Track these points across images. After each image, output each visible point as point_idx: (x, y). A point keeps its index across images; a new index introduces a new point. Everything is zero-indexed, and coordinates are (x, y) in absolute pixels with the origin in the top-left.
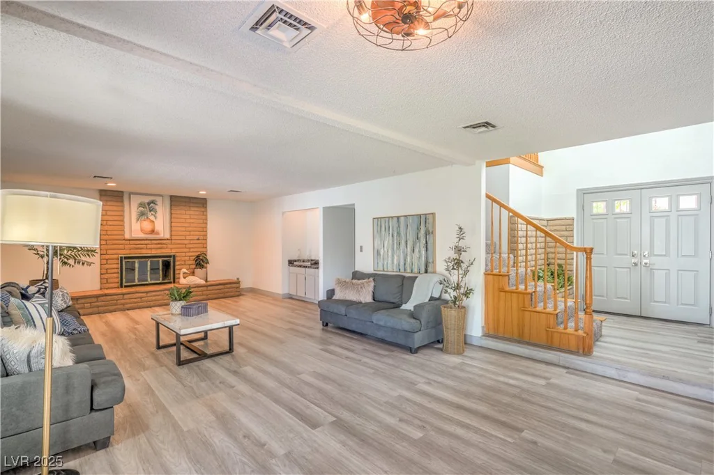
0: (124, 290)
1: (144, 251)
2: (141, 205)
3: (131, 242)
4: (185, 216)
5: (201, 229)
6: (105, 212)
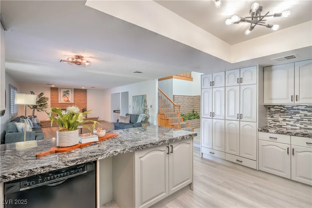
1: (65, 107)
2: (64, 92)
3: (61, 104)
4: (79, 96)
5: (84, 100)
6: (52, 95)
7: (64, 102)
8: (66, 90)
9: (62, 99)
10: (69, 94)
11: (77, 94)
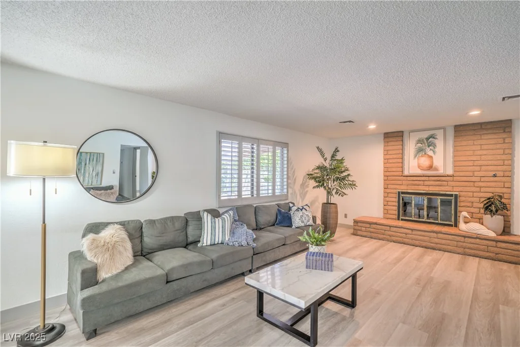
0: (401, 223)
1: (420, 188)
2: (420, 141)
3: (409, 178)
4: (474, 148)
5: (501, 163)
6: (386, 152)
7: (419, 172)
8: (425, 135)
9: (413, 164)
10: (435, 146)
11: (464, 143)
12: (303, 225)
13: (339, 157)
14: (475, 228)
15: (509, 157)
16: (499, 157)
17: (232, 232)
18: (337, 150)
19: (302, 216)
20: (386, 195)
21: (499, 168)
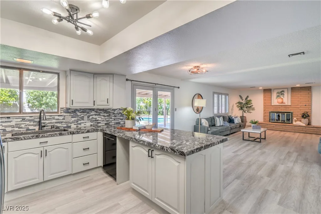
0: (271, 123)
1: (278, 110)
3: (274, 107)
4: (299, 96)
5: (307, 101)
6: (264, 97)
7: (278, 104)
8: (280, 90)
9: (275, 101)
11: (295, 94)
12: (238, 122)
13: (249, 99)
14: (299, 123)
15: (310, 99)
16: (307, 99)
17: (224, 123)
18: (248, 97)
19: (238, 120)
20: (265, 113)
21: (307, 103)
